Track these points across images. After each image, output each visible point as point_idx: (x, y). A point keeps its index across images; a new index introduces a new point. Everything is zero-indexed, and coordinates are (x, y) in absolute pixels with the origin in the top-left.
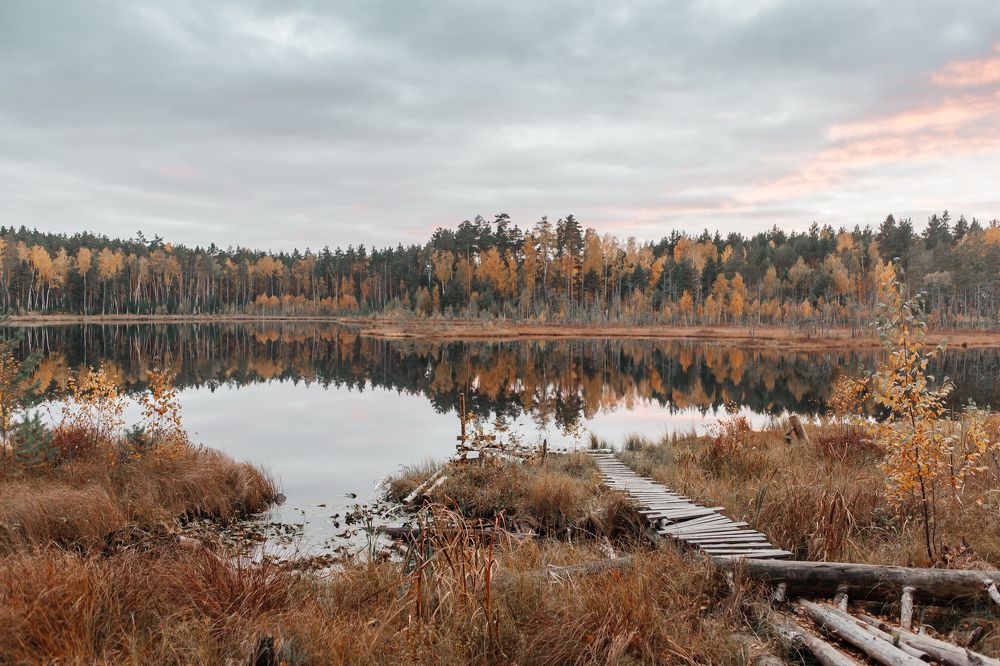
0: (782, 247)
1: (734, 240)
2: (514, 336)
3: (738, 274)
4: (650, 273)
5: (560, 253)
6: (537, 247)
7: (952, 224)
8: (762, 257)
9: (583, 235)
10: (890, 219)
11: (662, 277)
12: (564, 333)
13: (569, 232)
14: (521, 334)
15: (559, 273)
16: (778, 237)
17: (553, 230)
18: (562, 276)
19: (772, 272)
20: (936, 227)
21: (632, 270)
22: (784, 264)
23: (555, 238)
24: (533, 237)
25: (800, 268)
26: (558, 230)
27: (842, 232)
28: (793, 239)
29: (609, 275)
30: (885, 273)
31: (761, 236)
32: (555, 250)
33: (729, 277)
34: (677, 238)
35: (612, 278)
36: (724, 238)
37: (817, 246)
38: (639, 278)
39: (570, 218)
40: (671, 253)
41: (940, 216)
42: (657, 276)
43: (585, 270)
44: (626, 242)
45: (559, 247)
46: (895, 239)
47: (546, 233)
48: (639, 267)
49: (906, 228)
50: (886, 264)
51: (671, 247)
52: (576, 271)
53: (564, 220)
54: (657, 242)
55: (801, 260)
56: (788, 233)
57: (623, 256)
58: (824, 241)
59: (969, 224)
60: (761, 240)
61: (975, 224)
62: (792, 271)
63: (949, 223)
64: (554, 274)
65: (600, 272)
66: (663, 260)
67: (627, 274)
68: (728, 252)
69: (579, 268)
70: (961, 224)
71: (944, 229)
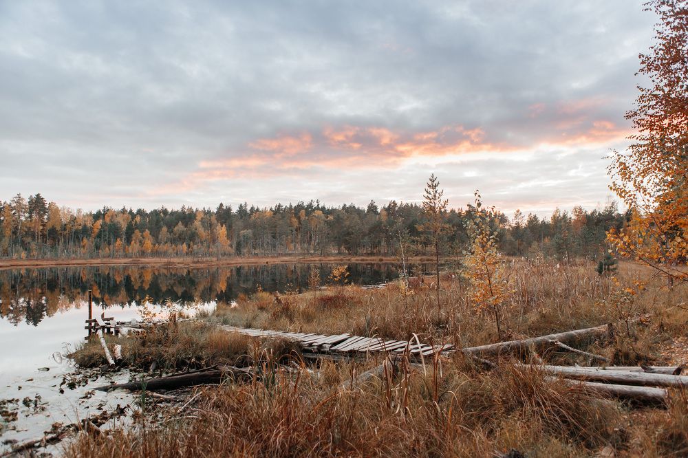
0: (168, 216)
1: (140, 212)
2: (7, 266)
3: (147, 230)
4: (92, 229)
5: (30, 217)
6: (13, 212)
7: (249, 208)
8: (158, 222)
9: (47, 206)
10: (221, 205)
11: (100, 231)
12: (43, 264)
13: (37, 204)
14: (12, 266)
15: (29, 228)
16: (165, 212)
17: (26, 202)
18: (32, 230)
19: (165, 229)
20: (242, 210)
21: (80, 228)
22: (170, 226)
23: (27, 207)
24: (10, 206)
25: (180, 227)
26: (29, 202)
27: (197, 210)
28: (173, 213)
29: (65, 230)
30: (222, 231)
31: (155, 211)
32: (27, 215)
33: (142, 232)
34: (107, 211)
35: (67, 232)
36: (135, 211)
37: (187, 217)
38: (86, 231)
39: (38, 195)
40: (104, 218)
41: (243, 204)
42: (96, 231)
43: (49, 227)
44: (76, 211)
45: (31, 213)
46: (224, 215)
47: (20, 204)
48: (85, 225)
49: (229, 210)
50: (222, 226)
51: (104, 215)
52: (41, 228)
53: (34, 196)
54: (94, 212)
55: (180, 223)
56: (170, 210)
57: (74, 219)
58: (189, 214)
59: (256, 209)
60: (155, 213)
61: (258, 209)
62: (176, 229)
63: (247, 207)
64: (26, 230)
65: (58, 228)
66: (100, 222)
67: (77, 230)
68: (138, 219)
69: (44, 225)
70: (252, 208)
71: (245, 211)
